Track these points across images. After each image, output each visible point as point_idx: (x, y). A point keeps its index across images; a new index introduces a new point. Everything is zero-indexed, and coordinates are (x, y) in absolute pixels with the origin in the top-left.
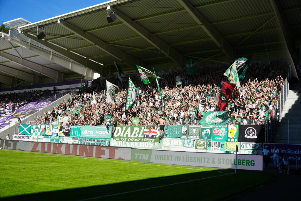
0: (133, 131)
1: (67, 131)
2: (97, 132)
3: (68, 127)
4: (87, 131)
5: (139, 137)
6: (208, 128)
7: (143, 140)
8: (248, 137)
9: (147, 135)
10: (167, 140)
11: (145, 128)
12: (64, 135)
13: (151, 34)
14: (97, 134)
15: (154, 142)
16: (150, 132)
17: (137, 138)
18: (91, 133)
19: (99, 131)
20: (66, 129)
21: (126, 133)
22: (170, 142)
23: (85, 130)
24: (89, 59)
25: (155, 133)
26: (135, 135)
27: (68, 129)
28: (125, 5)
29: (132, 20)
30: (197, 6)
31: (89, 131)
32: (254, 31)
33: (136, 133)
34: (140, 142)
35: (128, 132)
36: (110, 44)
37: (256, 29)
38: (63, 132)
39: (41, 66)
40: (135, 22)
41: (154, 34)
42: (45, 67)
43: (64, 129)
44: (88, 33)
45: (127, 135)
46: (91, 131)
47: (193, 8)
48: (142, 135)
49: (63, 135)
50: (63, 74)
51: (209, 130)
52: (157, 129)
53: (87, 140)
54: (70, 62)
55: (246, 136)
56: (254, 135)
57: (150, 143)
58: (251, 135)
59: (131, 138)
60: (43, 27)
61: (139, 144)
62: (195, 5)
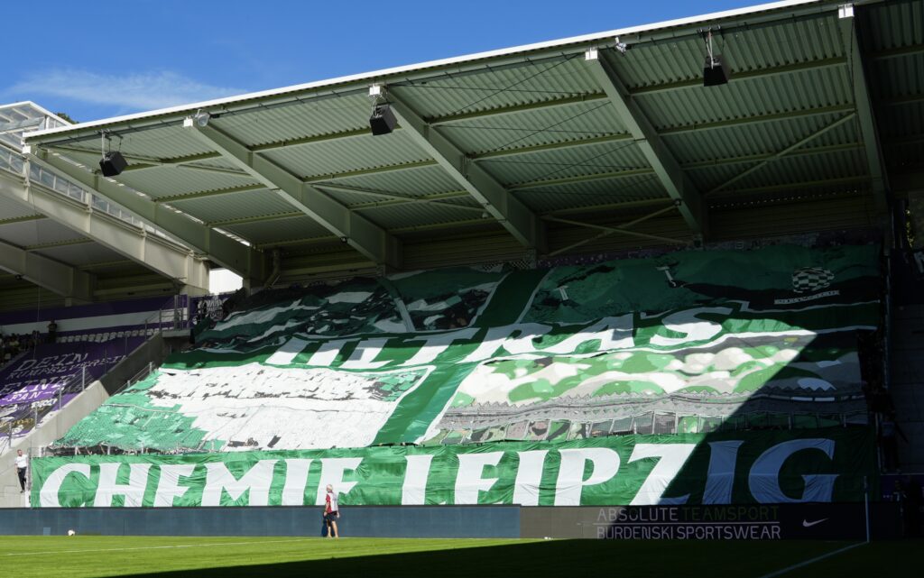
13: (467, 158)
24: (216, 229)
28: (427, 85)
29: (428, 122)
30: (637, 89)
32: (778, 151)
36: (316, 184)
37: (784, 148)
39: (21, 250)
40: (434, 128)
41: (476, 157)
42: (32, 255)
44: (259, 154)
47: (628, 94)
50: (88, 275)
54: (142, 237)
60: (118, 135)
62: (632, 86)
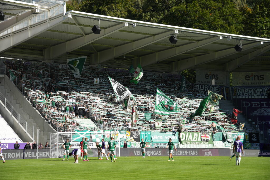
0: (194, 136)
1: (137, 137)
2: (166, 137)
3: (138, 133)
4: (157, 137)
5: (198, 140)
6: (235, 135)
7: (202, 143)
8: (253, 140)
9: (203, 139)
10: (216, 142)
11: (201, 134)
12: (135, 140)
14: (166, 139)
15: (209, 144)
16: (205, 136)
17: (197, 141)
18: (161, 138)
19: (168, 136)
20: (136, 135)
21: (189, 138)
22: (218, 143)
23: (155, 136)
25: (208, 137)
26: (195, 139)
27: (138, 135)
31: (159, 136)
33: (196, 138)
34: (200, 145)
35: (190, 137)
38: (134, 138)
43: (134, 134)
45: (190, 139)
46: (161, 137)
48: (200, 139)
49: (133, 140)
51: (236, 135)
52: (208, 135)
53: (159, 144)
55: (252, 139)
56: (255, 139)
57: (206, 145)
58: (254, 139)
59: (193, 141)
61: (199, 146)
